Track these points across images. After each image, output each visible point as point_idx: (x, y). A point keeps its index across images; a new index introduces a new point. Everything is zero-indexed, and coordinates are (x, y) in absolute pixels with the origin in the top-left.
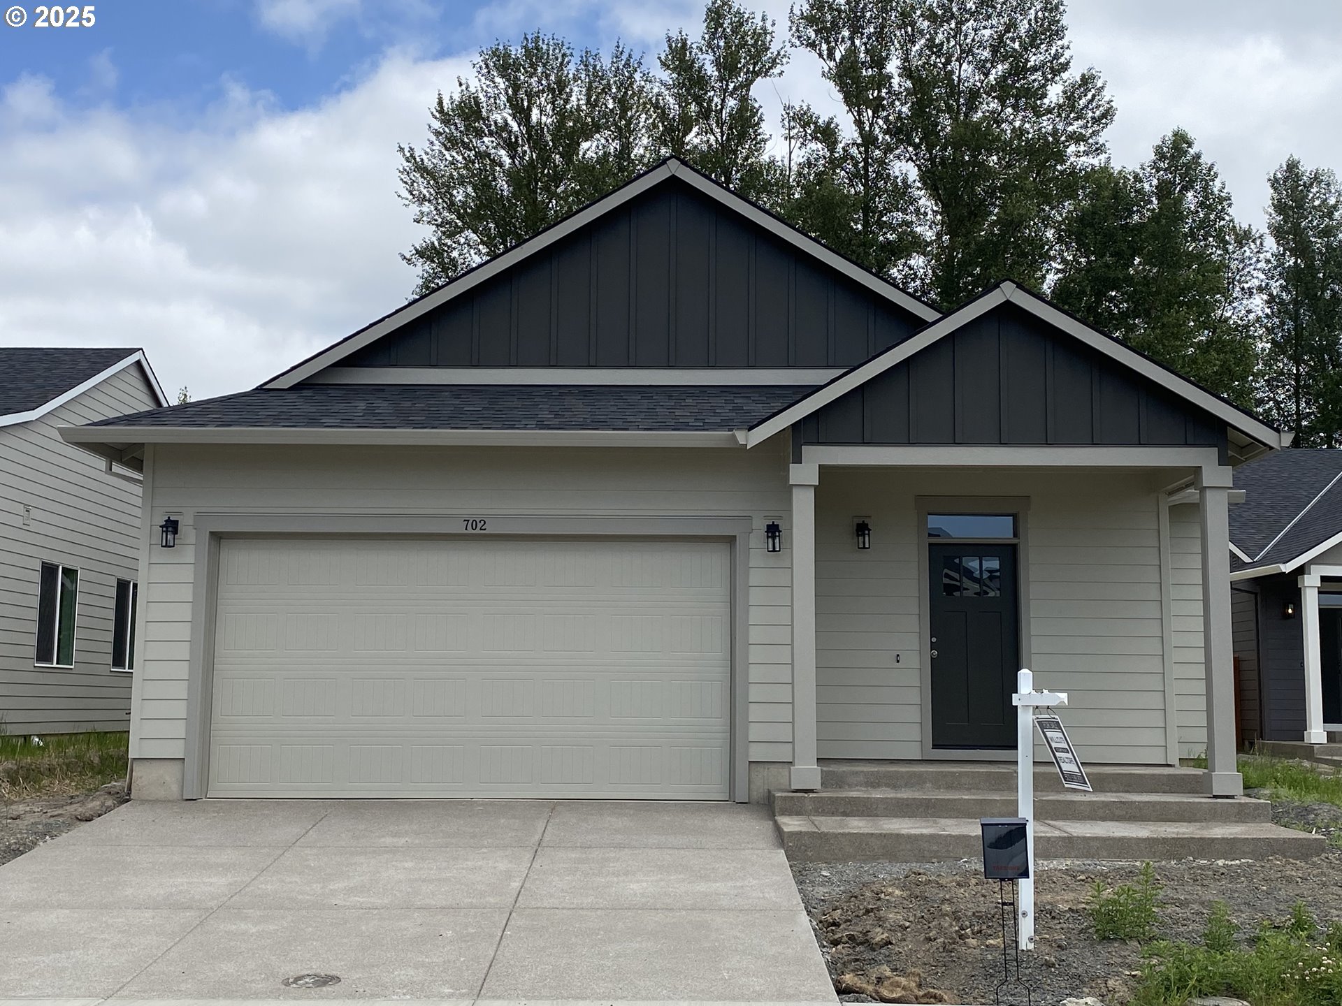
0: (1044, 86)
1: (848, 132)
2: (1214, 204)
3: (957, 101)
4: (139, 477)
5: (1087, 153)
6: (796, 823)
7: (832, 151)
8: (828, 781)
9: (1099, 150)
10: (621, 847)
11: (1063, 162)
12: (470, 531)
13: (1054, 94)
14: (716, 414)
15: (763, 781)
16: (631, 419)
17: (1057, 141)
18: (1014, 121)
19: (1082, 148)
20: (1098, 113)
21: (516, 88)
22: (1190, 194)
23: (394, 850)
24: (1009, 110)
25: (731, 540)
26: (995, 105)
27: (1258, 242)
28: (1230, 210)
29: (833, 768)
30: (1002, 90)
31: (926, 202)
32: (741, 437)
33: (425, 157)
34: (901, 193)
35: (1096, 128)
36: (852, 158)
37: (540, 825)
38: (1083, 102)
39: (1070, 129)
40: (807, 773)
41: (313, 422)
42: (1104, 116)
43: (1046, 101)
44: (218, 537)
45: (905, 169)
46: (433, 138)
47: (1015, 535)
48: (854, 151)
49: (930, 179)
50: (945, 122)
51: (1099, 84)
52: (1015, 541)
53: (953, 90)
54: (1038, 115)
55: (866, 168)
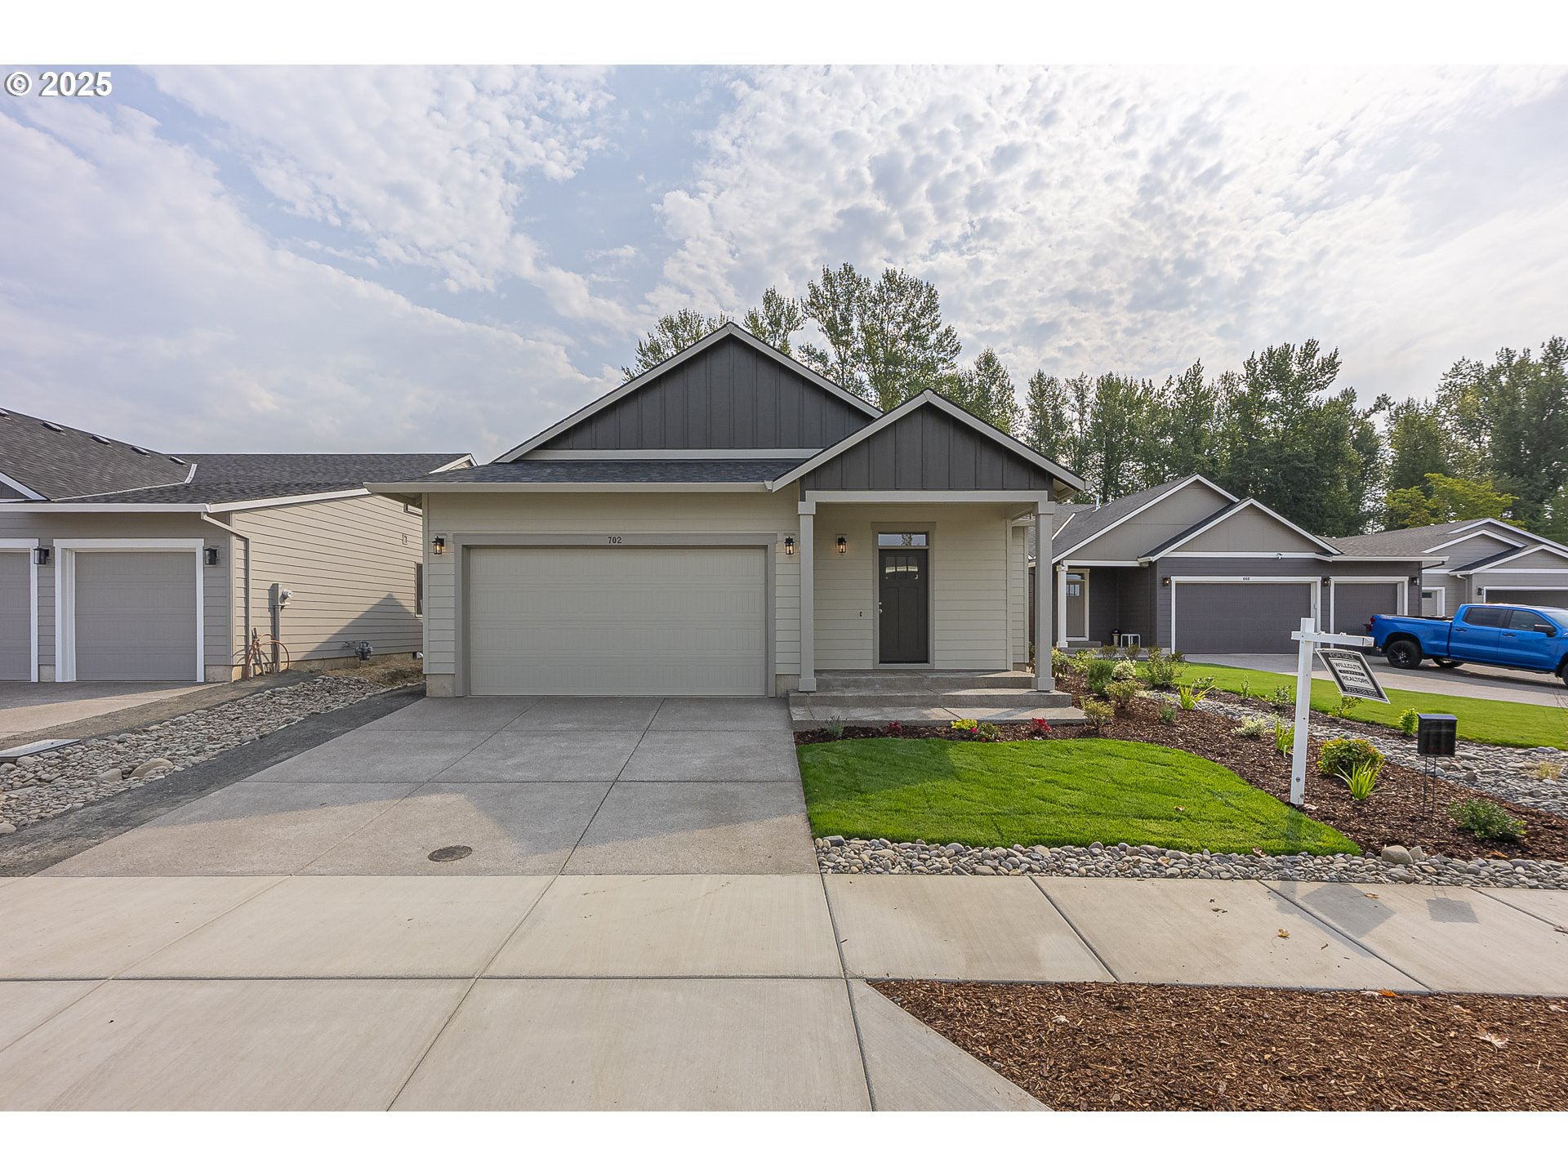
0: (928, 335)
1: (833, 358)
2: (1006, 389)
3: (886, 342)
4: (420, 511)
5: (947, 368)
6: (802, 713)
7: (825, 365)
8: (821, 685)
9: (954, 366)
10: (696, 730)
11: (935, 372)
12: (612, 543)
13: (932, 339)
14: (756, 474)
15: (784, 684)
16: (705, 476)
17: (933, 362)
18: (913, 351)
19: (945, 365)
20: (953, 349)
21: (676, 337)
22: (994, 387)
23: (557, 733)
24: (912, 346)
25: (765, 547)
26: (904, 344)
27: (1021, 412)
28: (1014, 395)
29: (825, 676)
30: (908, 337)
31: (871, 391)
32: (769, 484)
33: (634, 372)
34: (859, 386)
35: (952, 356)
36: (836, 369)
37: (652, 714)
38: (946, 343)
39: (940, 356)
40: (808, 682)
41: (516, 479)
42: (956, 350)
43: (929, 342)
44: (467, 548)
45: (862, 375)
46: (639, 364)
47: (927, 544)
48: (836, 366)
49: (875, 380)
50: (880, 352)
51: (954, 334)
52: (927, 547)
53: (885, 337)
54: (925, 349)
55: (842, 375)
